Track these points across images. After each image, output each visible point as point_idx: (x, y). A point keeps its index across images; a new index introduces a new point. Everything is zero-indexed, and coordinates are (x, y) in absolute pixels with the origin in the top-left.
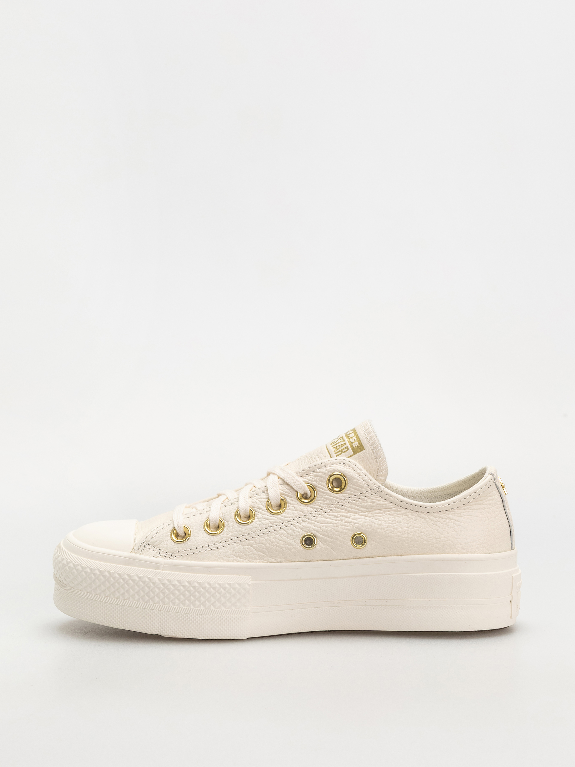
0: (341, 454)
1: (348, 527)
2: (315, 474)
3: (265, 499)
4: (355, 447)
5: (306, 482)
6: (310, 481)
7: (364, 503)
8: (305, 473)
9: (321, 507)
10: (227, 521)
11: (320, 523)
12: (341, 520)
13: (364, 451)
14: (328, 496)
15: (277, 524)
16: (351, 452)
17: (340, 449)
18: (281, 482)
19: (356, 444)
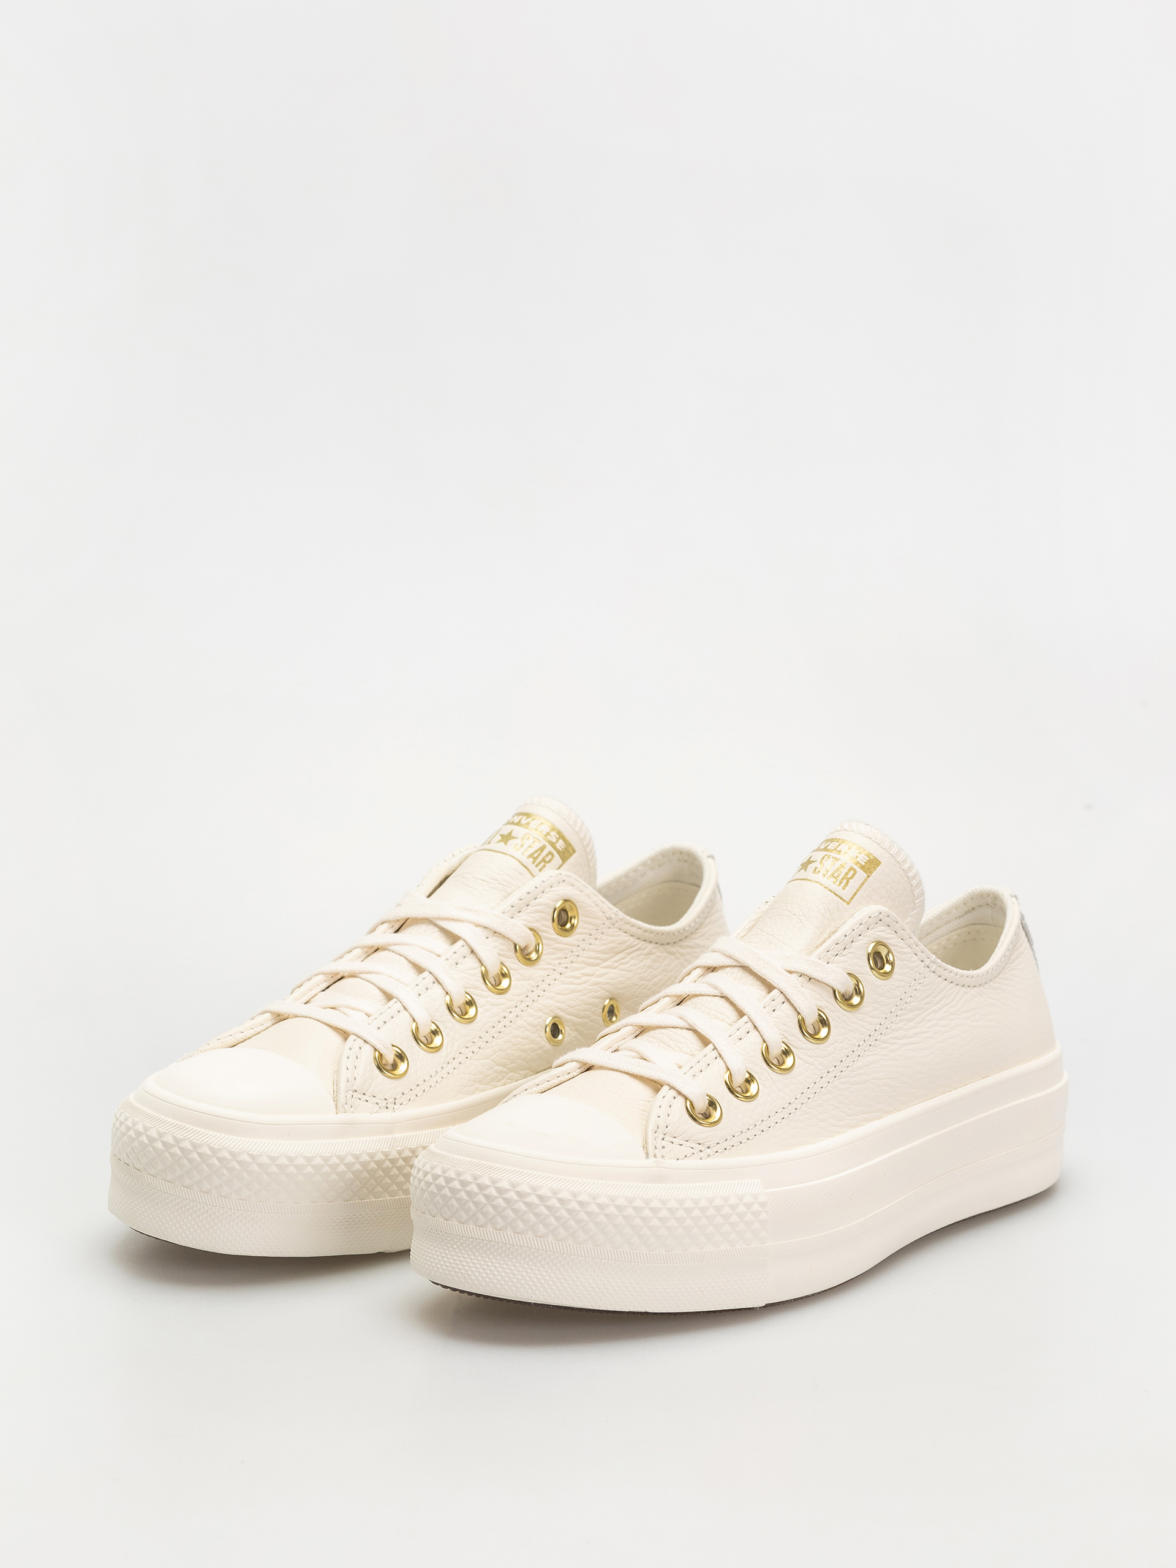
0: (544, 866)
1: (597, 992)
2: (532, 908)
3: (475, 969)
4: (561, 849)
5: (525, 925)
6: (531, 922)
7: (603, 945)
8: (516, 910)
9: (554, 965)
10: (442, 1022)
11: (562, 995)
12: (586, 982)
13: (575, 855)
14: (558, 943)
15: (510, 1010)
16: (557, 859)
17: (540, 858)
18: (485, 933)
19: (560, 844)
